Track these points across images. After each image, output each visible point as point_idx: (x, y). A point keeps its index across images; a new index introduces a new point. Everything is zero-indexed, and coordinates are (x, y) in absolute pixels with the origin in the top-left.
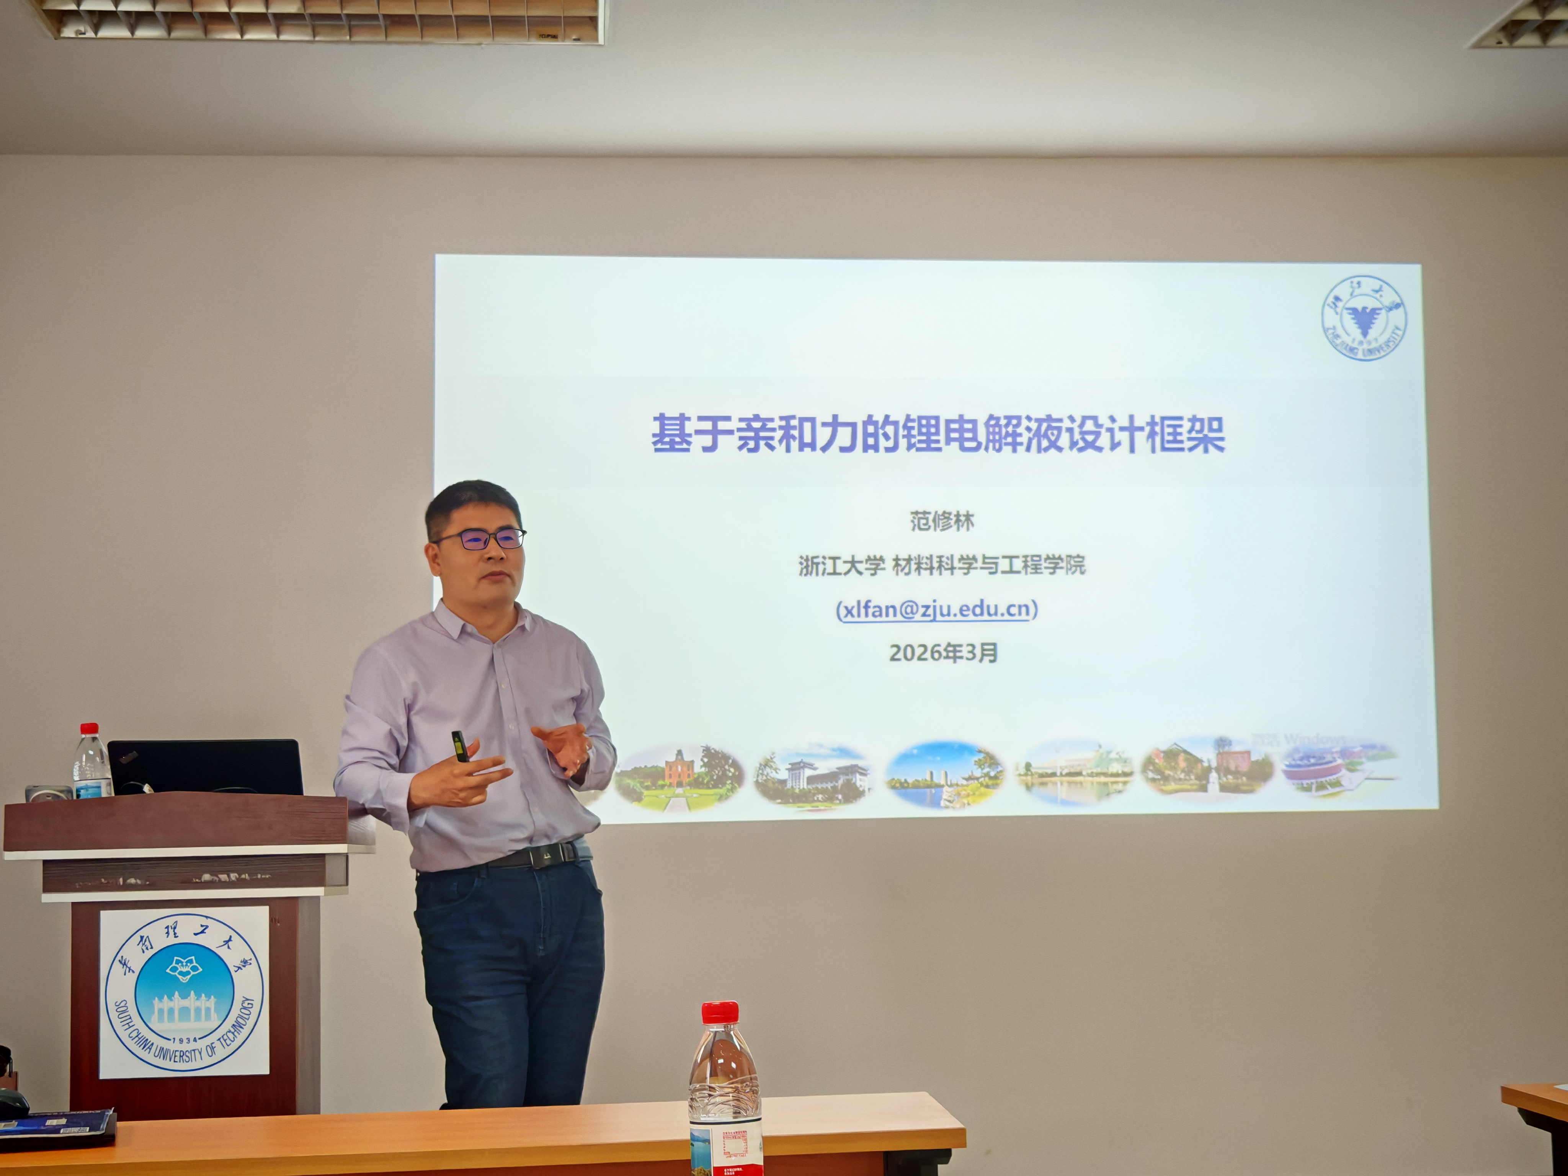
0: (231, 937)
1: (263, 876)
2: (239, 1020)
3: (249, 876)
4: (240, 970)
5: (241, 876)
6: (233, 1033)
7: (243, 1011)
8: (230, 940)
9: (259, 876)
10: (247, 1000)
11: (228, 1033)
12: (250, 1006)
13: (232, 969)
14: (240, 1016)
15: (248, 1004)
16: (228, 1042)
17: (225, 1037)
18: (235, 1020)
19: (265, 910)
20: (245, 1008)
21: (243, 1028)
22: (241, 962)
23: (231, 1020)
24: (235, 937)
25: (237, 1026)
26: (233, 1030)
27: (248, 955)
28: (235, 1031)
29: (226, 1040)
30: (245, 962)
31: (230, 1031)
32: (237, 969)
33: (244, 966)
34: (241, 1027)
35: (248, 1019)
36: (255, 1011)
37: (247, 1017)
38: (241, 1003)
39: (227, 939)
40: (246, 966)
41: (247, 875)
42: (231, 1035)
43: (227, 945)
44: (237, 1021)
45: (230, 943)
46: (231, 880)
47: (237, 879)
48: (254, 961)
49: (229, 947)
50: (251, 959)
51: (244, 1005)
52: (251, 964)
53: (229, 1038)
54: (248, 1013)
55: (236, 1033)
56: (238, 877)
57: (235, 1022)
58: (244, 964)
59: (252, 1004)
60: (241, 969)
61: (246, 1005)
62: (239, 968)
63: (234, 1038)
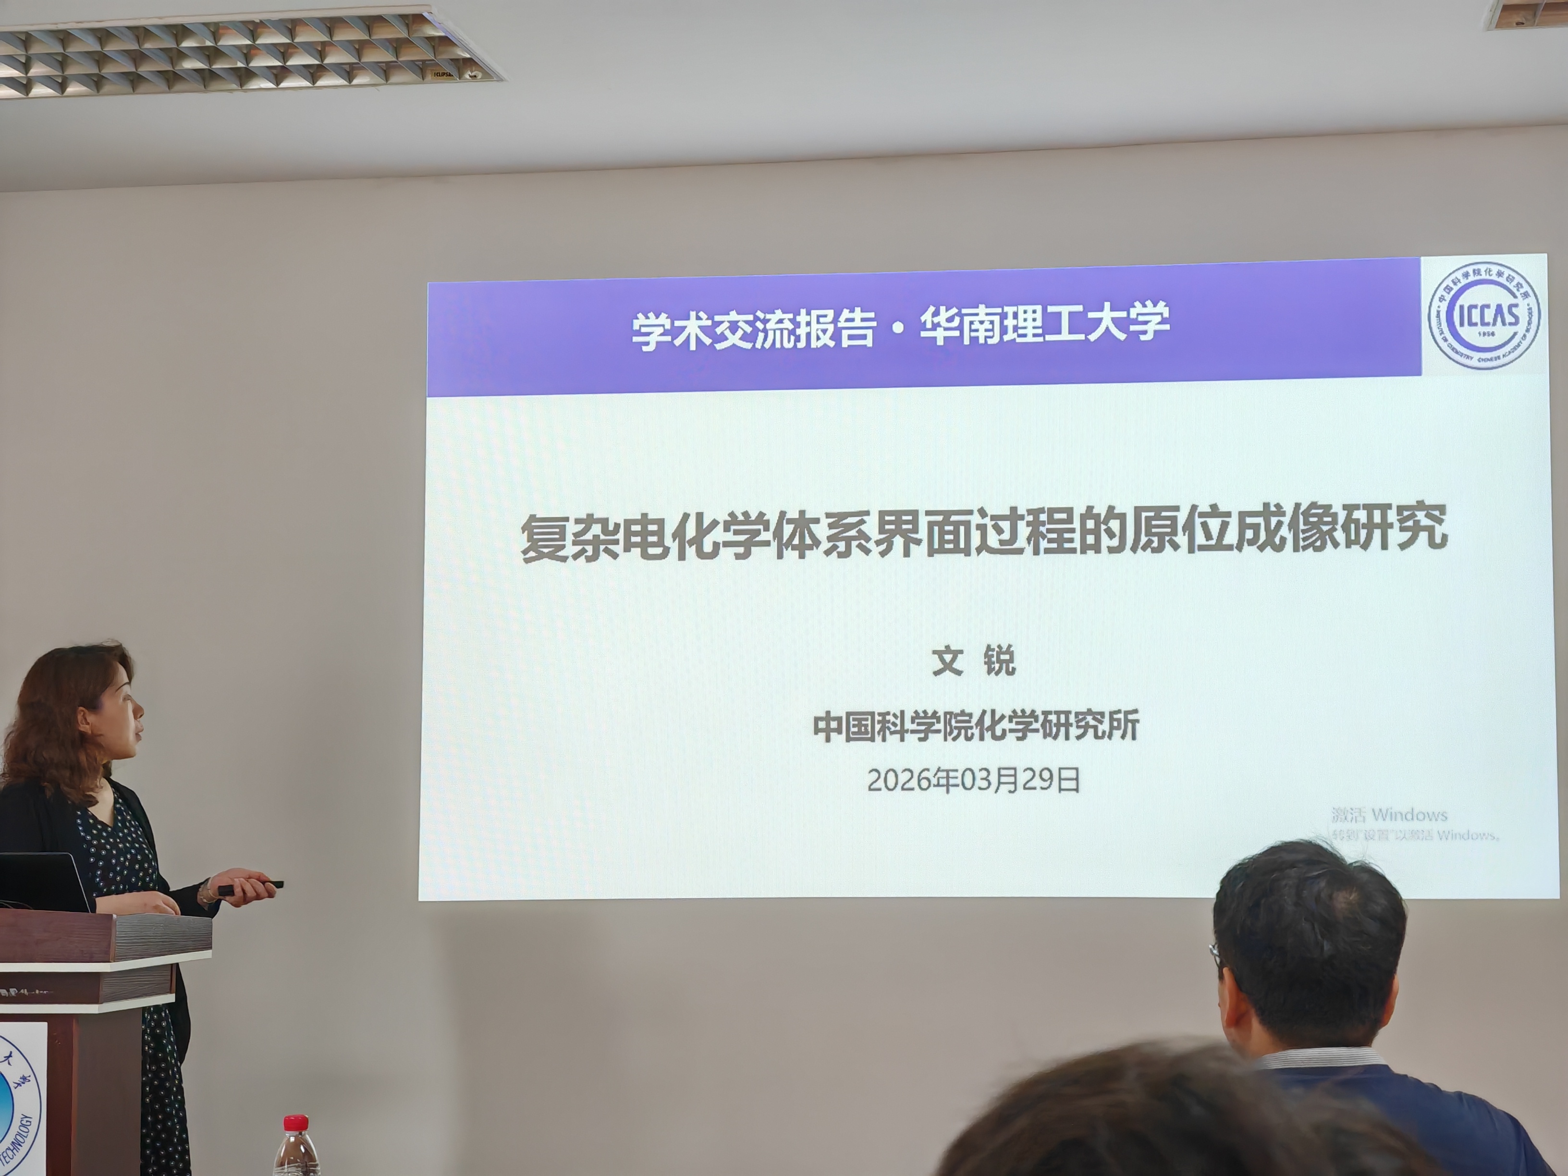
0: (11, 1053)
1: (41, 992)
2: (18, 1137)
3: (28, 991)
4: (19, 1087)
5: (20, 991)
6: (12, 1151)
7: (22, 1128)
8: (10, 1056)
9: (37, 992)
10: (26, 1117)
11: (8, 1151)
12: (29, 1123)
13: (12, 1085)
14: (19, 1134)
15: (27, 1121)
16: (8, 1159)
17: (5, 1155)
18: (14, 1137)
19: (44, 1026)
20: (23, 1125)
21: (21, 1146)
22: (21, 1078)
23: (10, 1138)
24: (15, 1053)
25: (16, 1144)
26: (12, 1148)
27: (28, 1072)
28: (14, 1148)
29: (6, 1157)
30: (24, 1079)
31: (9, 1149)
32: (16, 1085)
33: (23, 1083)
34: (20, 1145)
35: (26, 1137)
36: (33, 1129)
37: (25, 1134)
38: (20, 1120)
39: (8, 1055)
40: (26, 1083)
41: (26, 990)
42: (10, 1153)
43: (7, 1062)
44: (16, 1139)
45: (10, 1059)
46: (10, 995)
47: (16, 994)
48: (32, 1078)
49: (9, 1064)
50: (30, 1076)
51: (23, 1122)
52: (29, 1081)
53: (8, 1155)
54: (27, 1130)
55: (15, 1151)
56: (17, 992)
57: (14, 1139)
58: (22, 1081)
59: (30, 1122)
60: (21, 1086)
61: (24, 1122)
62: (19, 1085)
63: (13, 1156)
